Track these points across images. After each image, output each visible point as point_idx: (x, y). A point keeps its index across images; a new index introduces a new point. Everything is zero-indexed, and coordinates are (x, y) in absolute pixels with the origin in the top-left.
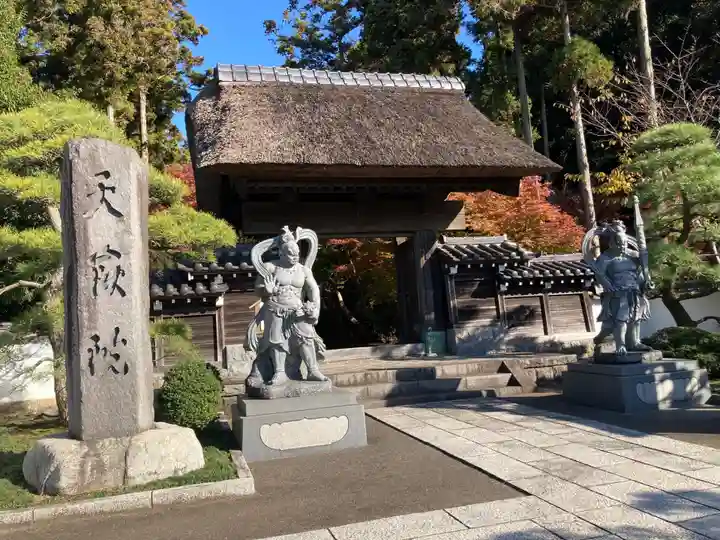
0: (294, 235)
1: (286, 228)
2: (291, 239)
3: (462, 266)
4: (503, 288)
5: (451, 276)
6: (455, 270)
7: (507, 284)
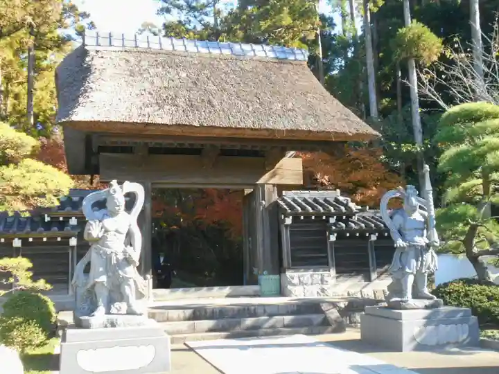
0: (121, 188)
1: (114, 182)
2: (118, 191)
3: (296, 218)
4: (333, 238)
5: (287, 225)
6: (289, 220)
7: (336, 235)
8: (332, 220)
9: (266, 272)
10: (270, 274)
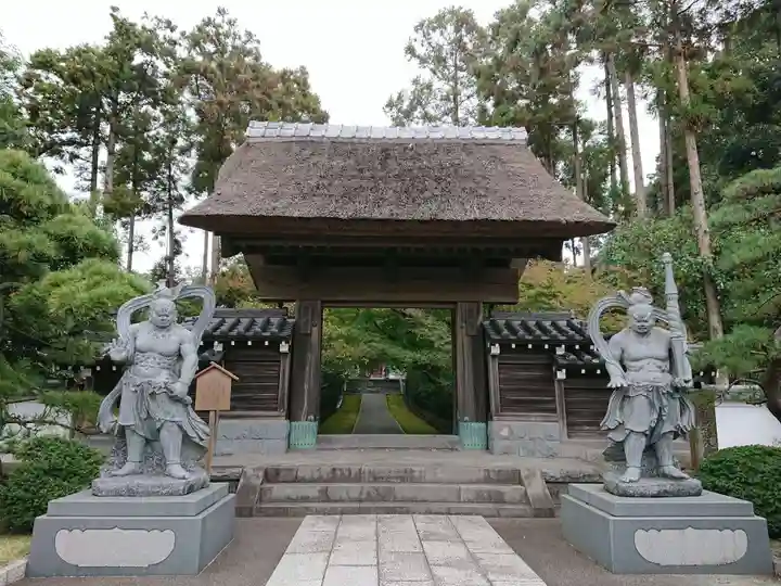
3: (505, 347)
4: (561, 375)
5: (494, 356)
6: (496, 350)
7: (564, 371)
8: (560, 351)
9: (466, 418)
10: (471, 421)
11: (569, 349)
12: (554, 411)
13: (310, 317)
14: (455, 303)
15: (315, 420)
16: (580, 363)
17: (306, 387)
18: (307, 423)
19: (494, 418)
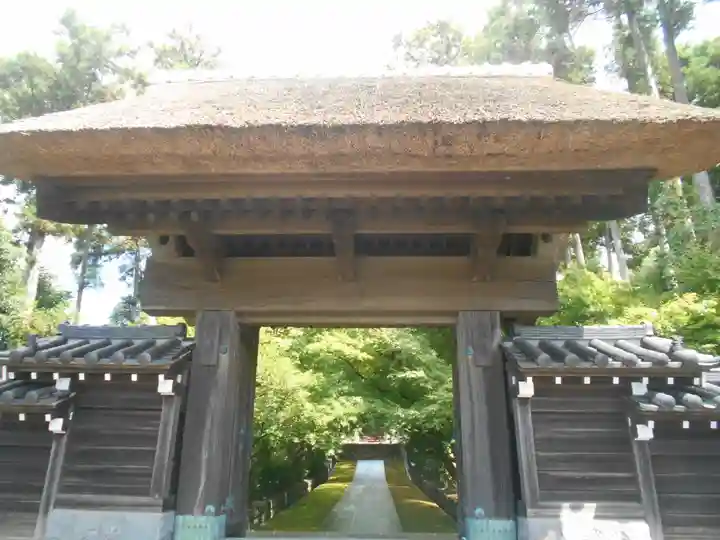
3: (543, 382)
4: (645, 432)
5: (525, 401)
6: (527, 389)
7: (651, 424)
8: (639, 389)
9: (479, 511)
10: (488, 515)
11: (657, 384)
12: (636, 498)
13: (216, 342)
14: (455, 314)
15: (217, 513)
16: (679, 408)
17: (205, 456)
18: (203, 519)
19: (529, 511)
